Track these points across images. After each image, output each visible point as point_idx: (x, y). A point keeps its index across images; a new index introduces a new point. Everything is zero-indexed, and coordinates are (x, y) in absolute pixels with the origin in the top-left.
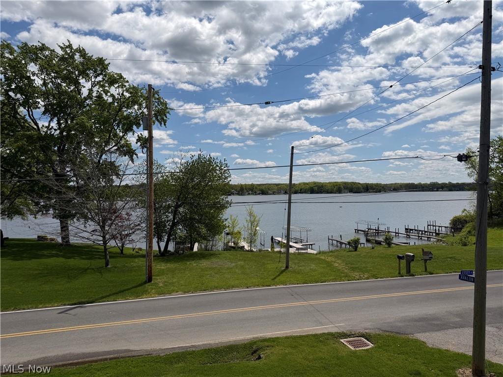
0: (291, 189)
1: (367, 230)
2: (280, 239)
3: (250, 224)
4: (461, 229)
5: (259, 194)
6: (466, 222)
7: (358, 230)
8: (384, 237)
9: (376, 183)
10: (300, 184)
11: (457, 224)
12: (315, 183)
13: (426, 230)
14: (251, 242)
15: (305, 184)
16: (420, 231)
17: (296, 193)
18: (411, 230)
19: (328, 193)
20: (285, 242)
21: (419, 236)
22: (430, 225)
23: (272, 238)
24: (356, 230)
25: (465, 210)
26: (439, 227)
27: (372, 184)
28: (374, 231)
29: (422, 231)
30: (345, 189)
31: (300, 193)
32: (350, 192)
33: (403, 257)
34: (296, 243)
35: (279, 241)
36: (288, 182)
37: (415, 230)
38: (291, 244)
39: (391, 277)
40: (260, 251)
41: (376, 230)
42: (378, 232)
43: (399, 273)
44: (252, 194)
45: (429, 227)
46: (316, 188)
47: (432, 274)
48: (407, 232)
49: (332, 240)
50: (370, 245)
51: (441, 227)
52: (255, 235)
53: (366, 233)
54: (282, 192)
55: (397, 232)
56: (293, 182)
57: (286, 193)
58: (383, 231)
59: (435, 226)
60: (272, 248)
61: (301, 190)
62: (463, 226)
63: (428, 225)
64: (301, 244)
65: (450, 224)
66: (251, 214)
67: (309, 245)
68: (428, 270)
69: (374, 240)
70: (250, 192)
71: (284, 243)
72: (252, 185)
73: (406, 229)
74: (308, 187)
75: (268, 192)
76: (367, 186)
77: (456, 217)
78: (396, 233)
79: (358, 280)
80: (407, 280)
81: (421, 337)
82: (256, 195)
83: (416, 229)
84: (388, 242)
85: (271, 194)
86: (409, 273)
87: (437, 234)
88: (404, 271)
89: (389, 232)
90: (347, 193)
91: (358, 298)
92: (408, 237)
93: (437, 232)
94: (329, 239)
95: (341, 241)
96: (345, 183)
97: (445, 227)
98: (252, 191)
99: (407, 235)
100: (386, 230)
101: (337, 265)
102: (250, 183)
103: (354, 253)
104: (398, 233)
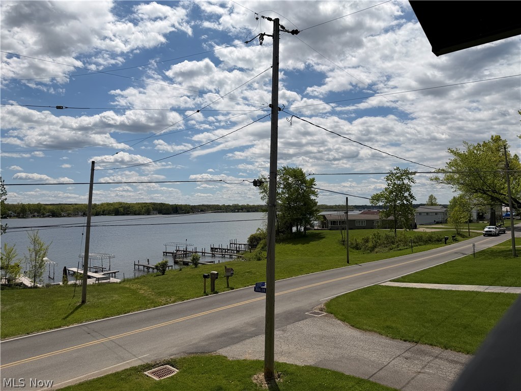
0: (90, 211)
1: (175, 252)
2: (75, 270)
3: (34, 254)
4: (256, 245)
5: (48, 216)
6: (260, 239)
7: (166, 253)
8: (191, 258)
9: (185, 204)
10: (102, 205)
11: (254, 241)
12: (120, 204)
13: (229, 248)
14: (35, 277)
15: (108, 204)
16: (223, 249)
17: (97, 214)
18: (216, 249)
19: (135, 214)
20: (82, 272)
21: (223, 255)
22: (232, 244)
23: (65, 270)
24: (164, 252)
25: (259, 229)
26: (240, 244)
27: (181, 205)
28: (182, 252)
29: (225, 249)
30: (153, 210)
31: (102, 215)
32: (159, 213)
33: (209, 275)
34: (96, 272)
35: (74, 272)
36: (87, 202)
37: (220, 249)
38: (89, 274)
39: (197, 297)
40: (48, 286)
41: (184, 251)
42: (186, 253)
43: (205, 292)
44: (38, 216)
45: (231, 245)
46: (122, 210)
47: (233, 289)
48: (212, 251)
49: (139, 265)
50: (177, 267)
51: (241, 244)
52: (40, 267)
53: (174, 255)
54: (80, 214)
55: (203, 251)
56: (93, 203)
57: (84, 215)
58: (191, 252)
59: (236, 244)
60: (65, 280)
61: (103, 212)
62: (258, 243)
63: (230, 244)
64: (103, 273)
65: (248, 241)
66: (35, 241)
67: (112, 273)
68: (230, 286)
69: (182, 261)
70: (36, 214)
71: (81, 274)
72: (39, 205)
73: (212, 248)
74: (112, 207)
75: (61, 214)
76: (176, 207)
77: (252, 235)
78: (203, 253)
79: (165, 305)
80: (212, 297)
81: (223, 352)
82: (43, 217)
83: (220, 247)
84: (195, 262)
85: (64, 216)
86: (214, 291)
87: (238, 251)
88: (208, 290)
89: (196, 252)
90: (156, 214)
91: (163, 324)
92: (213, 256)
93: (238, 249)
94: (135, 265)
95: (149, 266)
96: (154, 204)
97: (244, 245)
98: (38, 212)
99: (213, 254)
100: (194, 251)
101: (143, 292)
102: (36, 203)
103: (162, 277)
104: (205, 253)
